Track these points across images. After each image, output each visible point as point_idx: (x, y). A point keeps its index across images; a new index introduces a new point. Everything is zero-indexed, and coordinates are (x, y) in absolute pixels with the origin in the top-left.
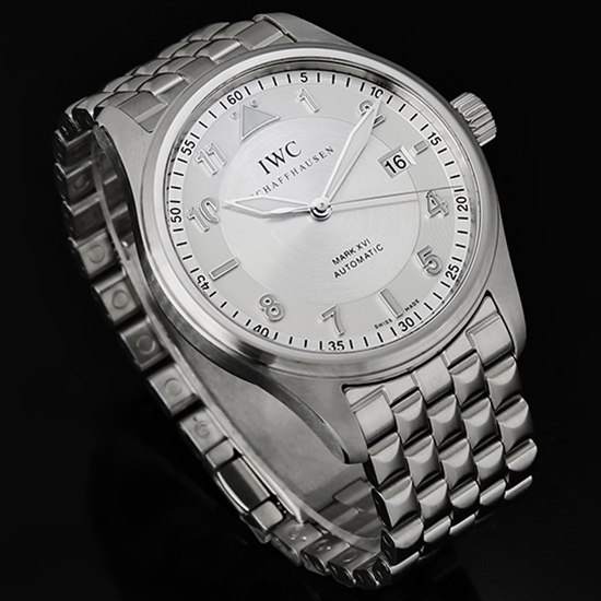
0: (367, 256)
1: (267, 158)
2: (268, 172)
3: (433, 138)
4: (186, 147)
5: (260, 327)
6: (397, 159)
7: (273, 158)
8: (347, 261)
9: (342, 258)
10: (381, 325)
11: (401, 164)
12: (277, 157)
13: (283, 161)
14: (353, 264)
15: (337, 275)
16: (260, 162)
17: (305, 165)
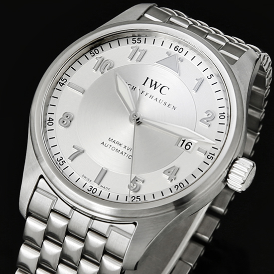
0: (122, 153)
1: (152, 80)
2: (144, 84)
3: (211, 155)
4: (136, 40)
5: (53, 120)
6: (190, 144)
7: (154, 83)
8: (113, 145)
9: (114, 142)
10: (85, 177)
11: (188, 147)
12: (156, 84)
13: (155, 89)
14: (113, 149)
15: (103, 143)
16: (148, 78)
17: (158, 100)
